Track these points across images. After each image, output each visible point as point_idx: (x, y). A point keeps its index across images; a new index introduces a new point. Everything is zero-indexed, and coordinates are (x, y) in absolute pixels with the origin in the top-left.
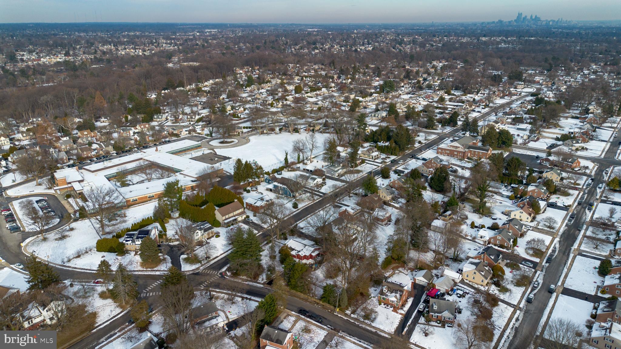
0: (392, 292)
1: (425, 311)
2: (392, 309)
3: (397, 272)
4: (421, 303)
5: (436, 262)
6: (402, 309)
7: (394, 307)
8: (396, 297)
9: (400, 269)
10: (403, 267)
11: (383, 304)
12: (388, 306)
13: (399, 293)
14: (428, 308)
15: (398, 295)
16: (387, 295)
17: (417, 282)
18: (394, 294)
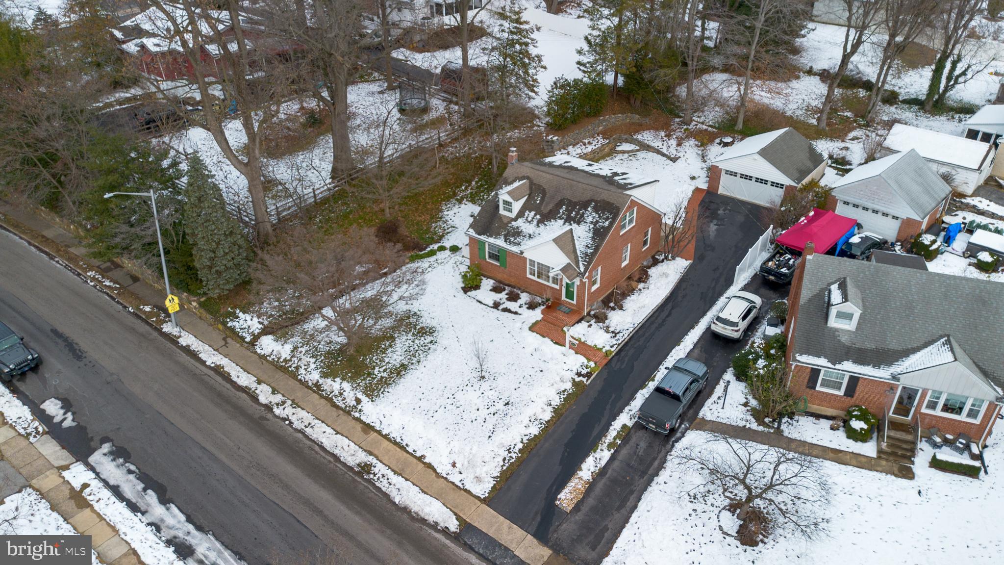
0: (546, 217)
1: (757, 340)
2: (537, 315)
3: (626, 147)
4: (733, 290)
5: (834, 110)
6: (600, 318)
7: (552, 305)
8: (565, 242)
9: (646, 136)
10: (664, 126)
11: (487, 284)
12: (513, 297)
13: (590, 216)
14: (781, 320)
15: (582, 234)
16: (518, 233)
17: (727, 187)
18: (557, 227)
